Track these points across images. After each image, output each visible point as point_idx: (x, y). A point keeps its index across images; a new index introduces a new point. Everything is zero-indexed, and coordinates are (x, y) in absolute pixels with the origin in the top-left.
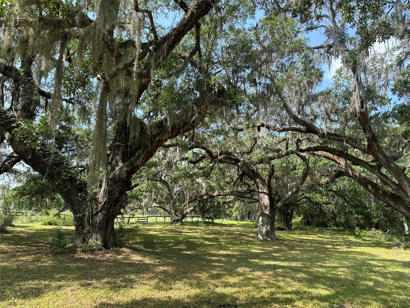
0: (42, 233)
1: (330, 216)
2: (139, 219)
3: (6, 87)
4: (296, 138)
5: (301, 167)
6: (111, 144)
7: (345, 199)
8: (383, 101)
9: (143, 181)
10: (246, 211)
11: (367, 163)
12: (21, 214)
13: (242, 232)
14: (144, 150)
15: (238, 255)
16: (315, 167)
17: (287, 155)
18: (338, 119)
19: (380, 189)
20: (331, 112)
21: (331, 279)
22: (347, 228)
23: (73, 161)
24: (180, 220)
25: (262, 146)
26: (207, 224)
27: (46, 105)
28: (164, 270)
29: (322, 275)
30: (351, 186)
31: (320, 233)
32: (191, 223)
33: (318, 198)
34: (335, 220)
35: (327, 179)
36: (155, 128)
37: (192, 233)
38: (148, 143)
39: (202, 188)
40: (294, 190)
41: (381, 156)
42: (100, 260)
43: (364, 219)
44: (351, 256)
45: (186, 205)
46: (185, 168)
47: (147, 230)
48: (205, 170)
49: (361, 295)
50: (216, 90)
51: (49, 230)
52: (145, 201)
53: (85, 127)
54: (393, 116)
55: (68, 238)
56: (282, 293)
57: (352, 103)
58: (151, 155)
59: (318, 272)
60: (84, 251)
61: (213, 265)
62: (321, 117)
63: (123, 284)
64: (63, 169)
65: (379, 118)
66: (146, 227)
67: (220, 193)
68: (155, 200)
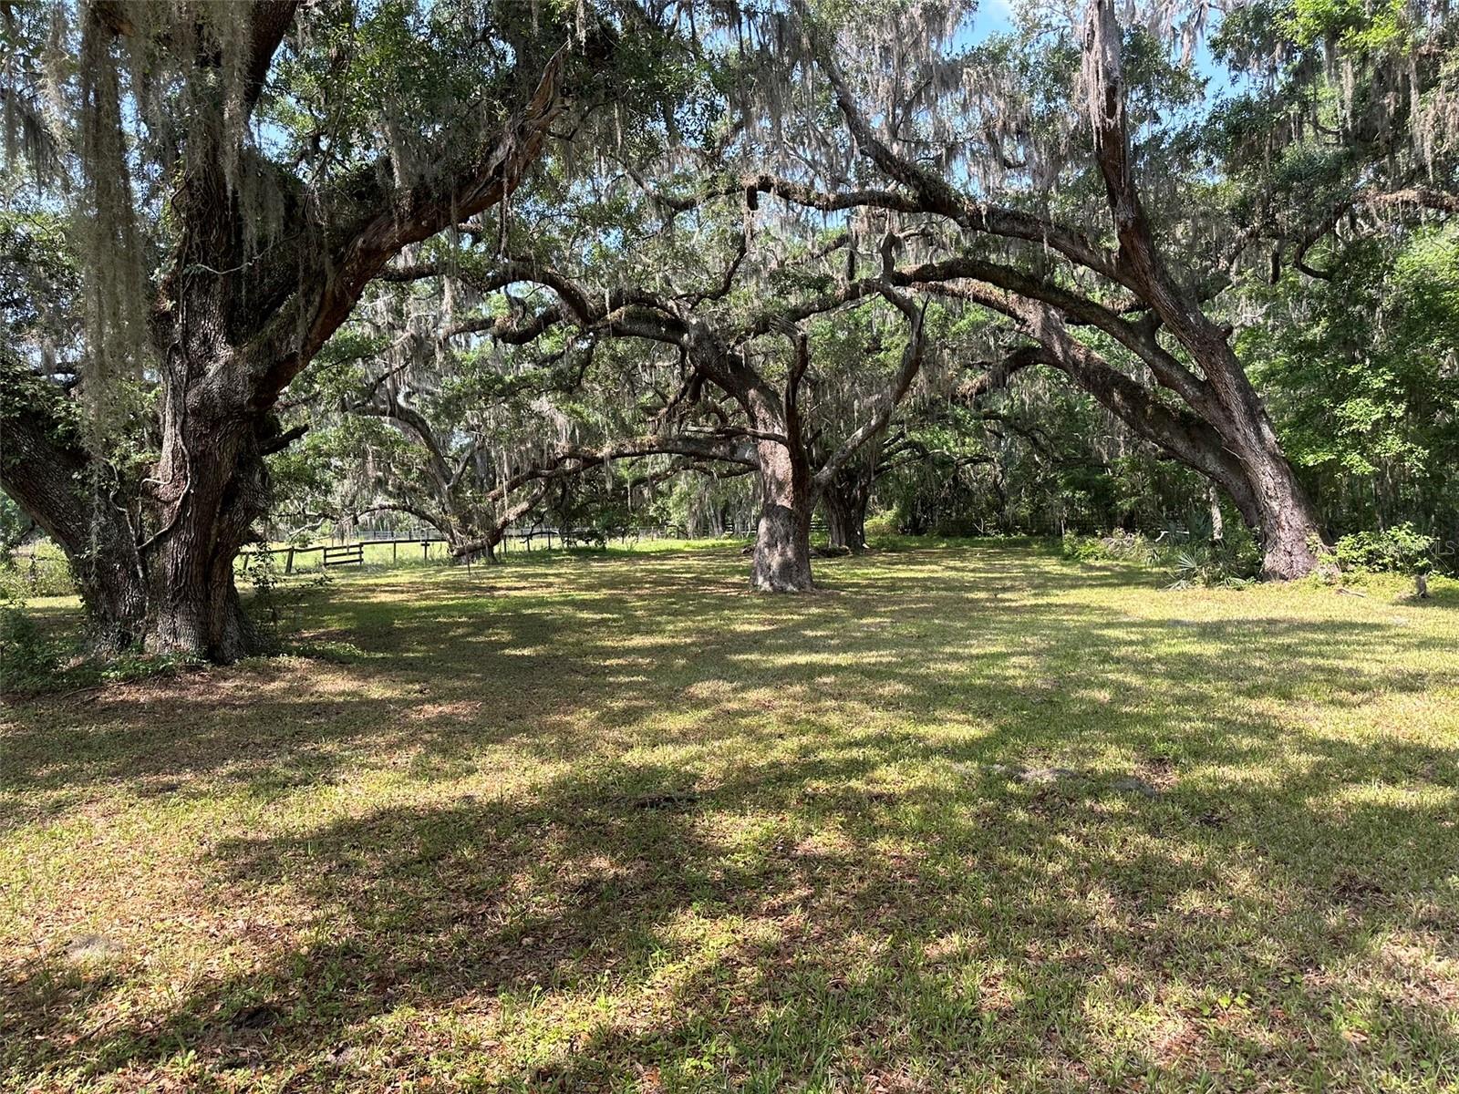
1: (983, 499)
2: (328, 553)
4: (882, 232)
5: (896, 339)
6: (173, 273)
7: (1035, 442)
8: (1179, 86)
9: (324, 414)
10: (715, 504)
11: (1113, 315)
13: (701, 573)
14: (311, 290)
15: (693, 644)
16: (944, 336)
17: (852, 298)
18: (1028, 157)
19: (1148, 402)
20: (1005, 129)
21: (986, 692)
22: (1036, 534)
24: (484, 548)
25: (765, 268)
26: (584, 554)
28: (441, 716)
29: (958, 683)
30: (1057, 395)
31: (953, 555)
32: (526, 557)
33: (949, 443)
34: (1000, 510)
35: (982, 376)
36: (343, 202)
37: (531, 588)
38: (323, 264)
39: (556, 433)
40: (873, 423)
41: (1159, 290)
42: (198, 705)
43: (1094, 501)
44: (1046, 618)
45: (501, 495)
46: (485, 360)
47: (363, 591)
48: (561, 365)
49: (1075, 732)
50: (582, 35)
52: (343, 488)
53: (51, 205)
54: (1209, 143)
55: (61, 640)
56: (837, 748)
57: (1077, 94)
58: (340, 310)
59: (946, 674)
60: (130, 680)
61: (610, 685)
62: (971, 149)
63: (299, 774)
65: (1164, 150)
66: (361, 580)
67: (621, 445)
68: (380, 483)
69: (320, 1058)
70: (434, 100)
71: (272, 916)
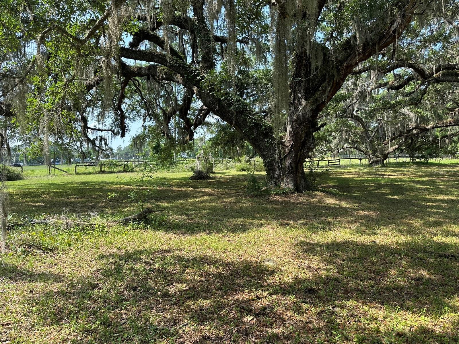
0: (238, 178)
2: (330, 162)
3: (185, 40)
6: (292, 81)
9: (330, 119)
12: (218, 162)
14: (330, 81)
23: (255, 106)
24: (380, 161)
26: (419, 164)
27: (222, 52)
28: (365, 215)
32: (396, 164)
36: (340, 52)
37: (398, 175)
38: (334, 72)
39: (410, 120)
42: (294, 203)
45: (388, 143)
46: (384, 97)
47: (340, 174)
48: (414, 96)
51: (243, 175)
52: (335, 142)
53: (262, 67)
55: (262, 182)
58: (338, 86)
60: (277, 194)
61: (429, 212)
63: (321, 226)
64: (247, 115)
66: (339, 171)
67: (437, 123)
68: (346, 140)
69: (328, 307)
70: (372, 12)
71: (314, 265)
